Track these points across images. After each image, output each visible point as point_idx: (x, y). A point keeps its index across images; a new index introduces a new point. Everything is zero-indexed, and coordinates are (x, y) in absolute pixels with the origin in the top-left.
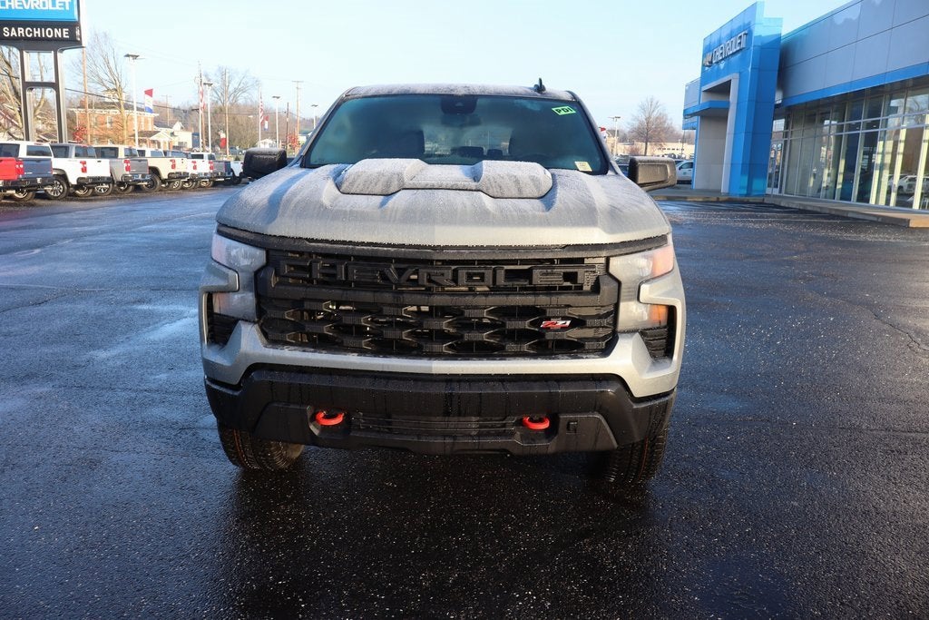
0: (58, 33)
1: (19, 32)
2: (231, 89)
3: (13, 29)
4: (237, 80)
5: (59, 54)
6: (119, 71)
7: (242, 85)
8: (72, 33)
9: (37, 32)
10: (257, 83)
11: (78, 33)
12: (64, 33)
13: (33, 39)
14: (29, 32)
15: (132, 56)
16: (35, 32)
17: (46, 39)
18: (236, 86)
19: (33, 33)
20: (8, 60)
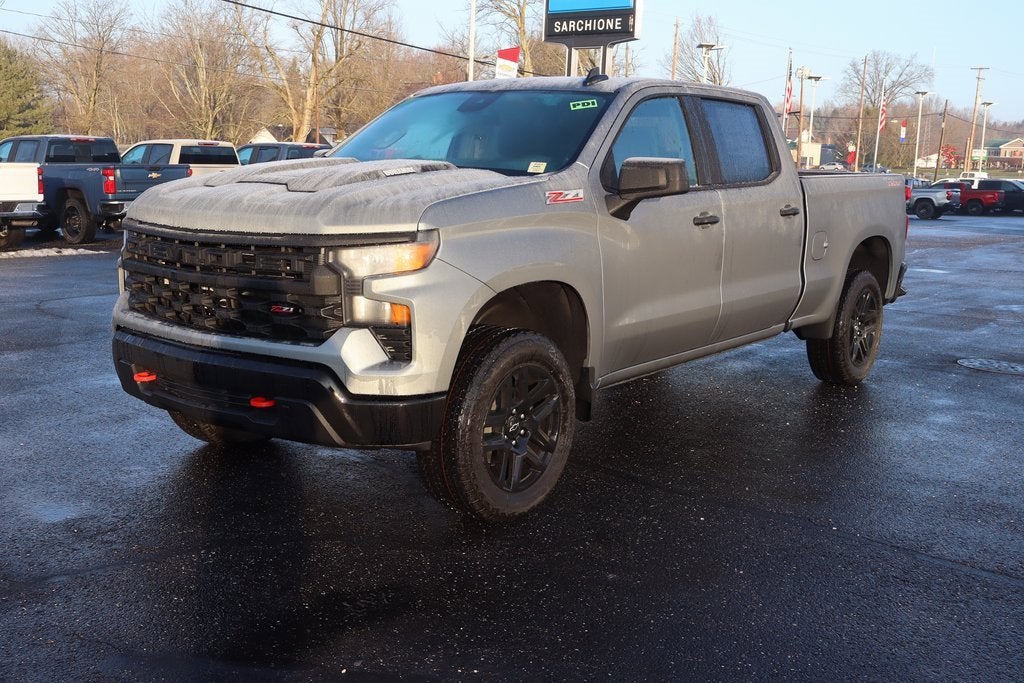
0: (610, 23)
1: (570, 26)
2: (887, 83)
3: (565, 23)
4: (898, 69)
5: (608, 50)
6: (721, 65)
7: (904, 77)
8: (625, 24)
9: (588, 25)
10: (927, 73)
11: (631, 23)
12: (617, 24)
13: (584, 33)
14: (580, 25)
15: (707, 46)
16: (586, 25)
17: (597, 32)
18: (895, 78)
19: (584, 25)
20: (593, 58)
